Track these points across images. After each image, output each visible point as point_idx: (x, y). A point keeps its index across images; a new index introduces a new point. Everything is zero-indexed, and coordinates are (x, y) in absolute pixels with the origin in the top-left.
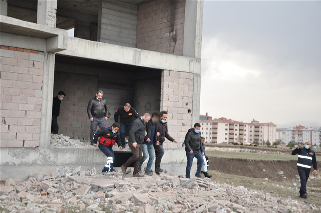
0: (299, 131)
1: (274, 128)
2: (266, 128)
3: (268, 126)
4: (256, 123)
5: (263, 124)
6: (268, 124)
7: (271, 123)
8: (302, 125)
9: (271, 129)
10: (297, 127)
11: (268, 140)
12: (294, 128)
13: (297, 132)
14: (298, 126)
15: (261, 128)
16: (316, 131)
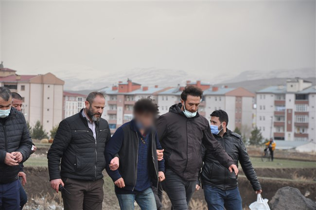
0: (125, 96)
1: (59, 90)
2: (35, 88)
3: (42, 83)
4: (7, 74)
5: (28, 79)
6: (42, 77)
7: (49, 74)
8: (134, 81)
9: (49, 91)
10: (121, 86)
11: (38, 124)
12: (114, 88)
13: (121, 100)
14: (125, 82)
15: (23, 88)
16: (167, 95)
